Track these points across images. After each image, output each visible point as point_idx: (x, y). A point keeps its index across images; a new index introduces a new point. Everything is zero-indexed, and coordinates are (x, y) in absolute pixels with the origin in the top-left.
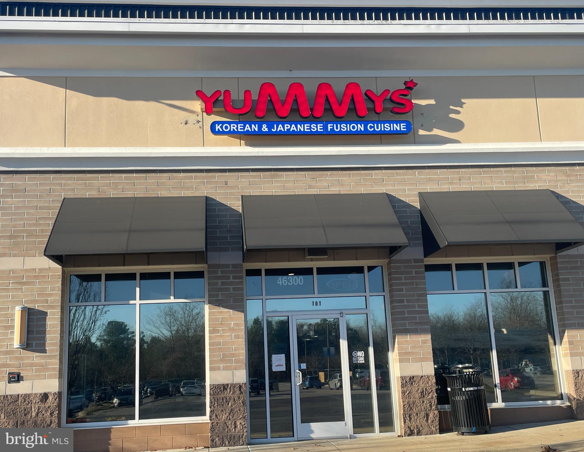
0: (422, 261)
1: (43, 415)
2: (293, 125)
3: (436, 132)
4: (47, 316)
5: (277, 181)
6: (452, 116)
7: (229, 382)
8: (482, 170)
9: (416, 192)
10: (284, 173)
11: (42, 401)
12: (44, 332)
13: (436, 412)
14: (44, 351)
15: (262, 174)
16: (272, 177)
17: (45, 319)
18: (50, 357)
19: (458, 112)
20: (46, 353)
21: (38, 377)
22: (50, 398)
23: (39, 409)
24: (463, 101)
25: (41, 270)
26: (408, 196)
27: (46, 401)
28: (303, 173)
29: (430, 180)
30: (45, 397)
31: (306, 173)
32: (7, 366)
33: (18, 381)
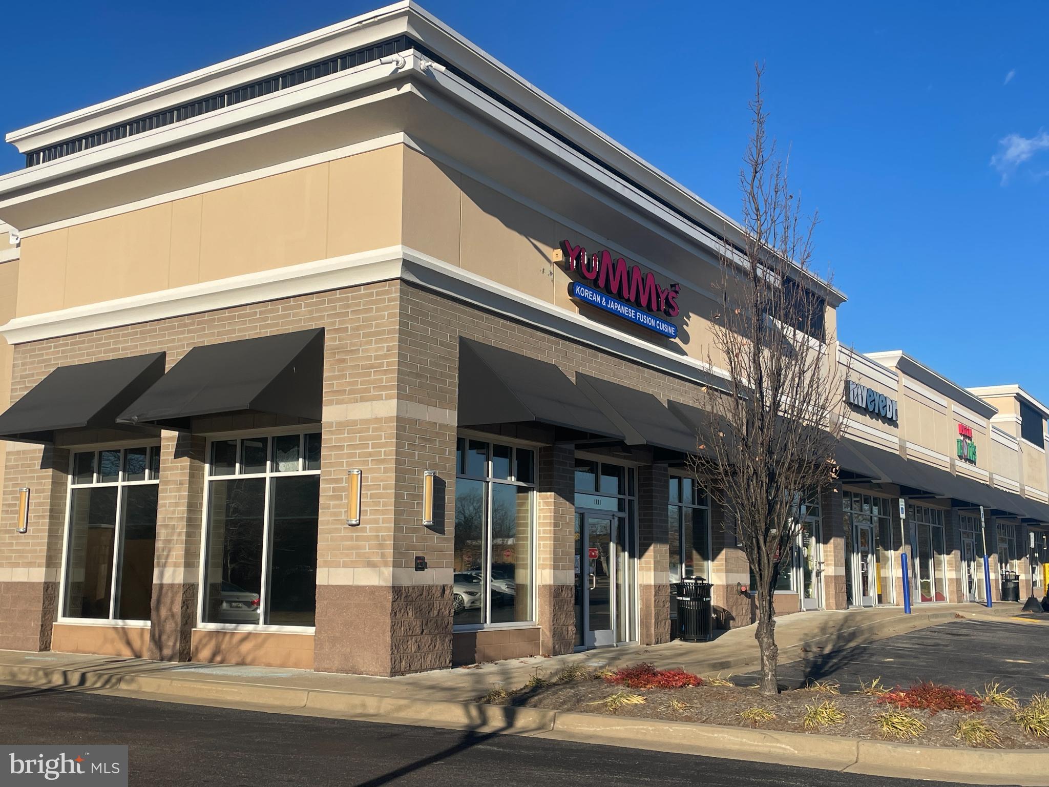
1: (443, 613)
2: (619, 305)
3: (679, 341)
4: (445, 486)
6: (685, 327)
7: (564, 583)
11: (441, 595)
12: (443, 507)
13: (670, 621)
14: (443, 532)
17: (444, 492)
18: (447, 540)
19: (687, 325)
20: (445, 534)
21: (437, 565)
23: (439, 606)
24: (691, 314)
25: (441, 426)
27: (444, 595)
28: (610, 357)
29: (673, 388)
30: (444, 589)
32: (414, 548)
33: (422, 569)
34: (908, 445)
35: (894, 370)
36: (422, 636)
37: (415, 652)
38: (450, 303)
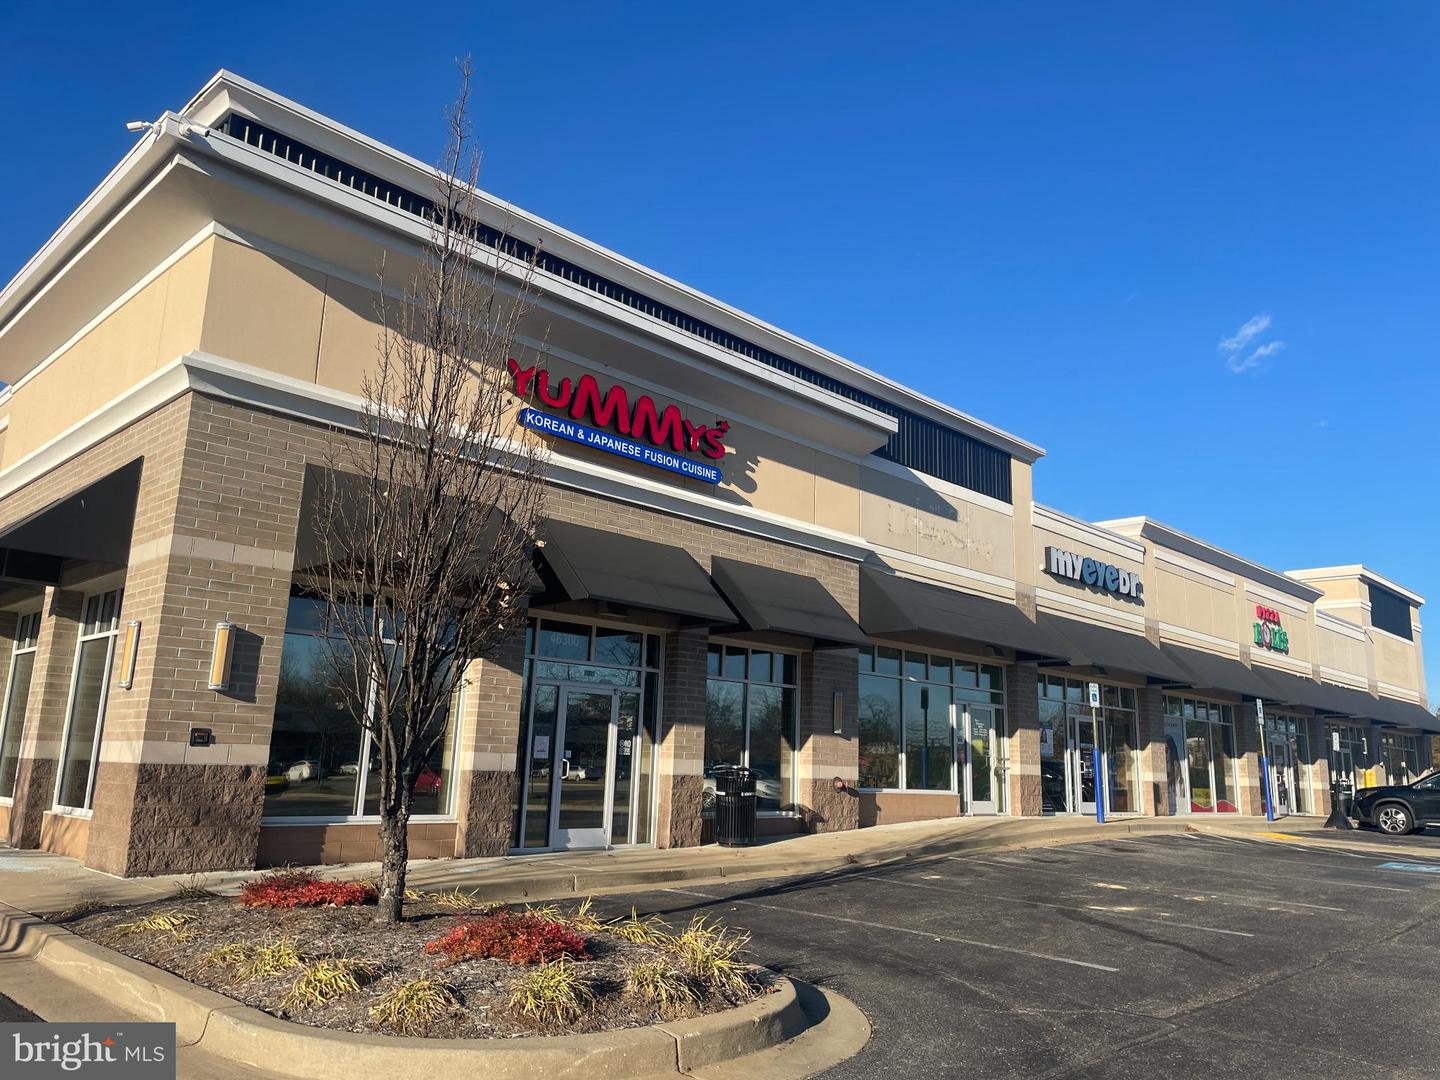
0: (706, 638)
1: (242, 800)
2: (611, 440)
3: (733, 487)
4: (262, 644)
5: (577, 506)
6: (748, 472)
7: (496, 768)
8: (767, 543)
9: (710, 555)
10: (586, 498)
11: (241, 778)
12: (255, 669)
13: (701, 820)
14: (252, 700)
15: (562, 492)
16: (572, 498)
17: (258, 649)
18: (260, 710)
19: (753, 471)
20: (255, 702)
21: (238, 740)
22: (254, 774)
23: (236, 791)
24: (759, 458)
25: (260, 570)
26: (701, 557)
27: (247, 778)
28: (605, 502)
29: (724, 543)
30: (247, 771)
31: (609, 503)
32: (190, 717)
33: (206, 744)
34: (1161, 626)
35: (1138, 539)
36: (195, 828)
37: (179, 848)
38: (291, 424)
